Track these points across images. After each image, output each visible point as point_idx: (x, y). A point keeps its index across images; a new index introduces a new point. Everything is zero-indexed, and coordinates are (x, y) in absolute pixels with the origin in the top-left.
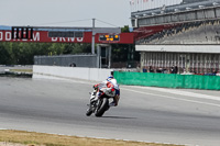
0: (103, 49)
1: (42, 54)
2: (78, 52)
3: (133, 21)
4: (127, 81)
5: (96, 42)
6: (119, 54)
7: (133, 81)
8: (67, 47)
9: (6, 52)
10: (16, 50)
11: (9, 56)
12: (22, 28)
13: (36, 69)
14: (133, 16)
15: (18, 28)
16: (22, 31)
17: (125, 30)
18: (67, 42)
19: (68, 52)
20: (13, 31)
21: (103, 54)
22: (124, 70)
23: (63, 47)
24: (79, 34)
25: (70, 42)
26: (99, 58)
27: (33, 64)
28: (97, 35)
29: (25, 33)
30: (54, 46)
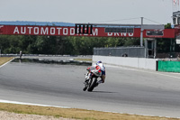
0: (149, 42)
1: (100, 47)
2: (129, 45)
3: (174, 19)
4: (169, 69)
7: (174, 69)
8: (120, 41)
9: (71, 45)
10: (78, 43)
12: (84, 25)
13: (95, 58)
14: (174, 15)
15: (80, 25)
16: (84, 27)
17: (168, 27)
18: (120, 36)
19: (122, 45)
20: (76, 28)
21: (149, 46)
22: (167, 59)
23: (117, 41)
24: (130, 30)
25: (123, 36)
26: (146, 50)
27: (92, 54)
28: (145, 30)
29: (86, 29)
30: (109, 40)
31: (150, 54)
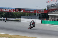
0: (39, 14)
2: (33, 15)
3: (47, 7)
4: (45, 23)
5: (38, 13)
6: (44, 16)
7: (47, 23)
8: (30, 14)
11: (14, 16)
12: (18, 9)
14: (47, 6)
15: (17, 9)
17: (45, 10)
18: (30, 12)
20: (16, 9)
21: (39, 16)
22: (45, 20)
24: (33, 10)
25: (31, 12)
26: (38, 17)
27: (21, 18)
28: (38, 11)
29: (19, 10)
31: (39, 18)
